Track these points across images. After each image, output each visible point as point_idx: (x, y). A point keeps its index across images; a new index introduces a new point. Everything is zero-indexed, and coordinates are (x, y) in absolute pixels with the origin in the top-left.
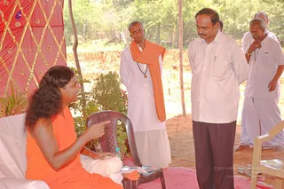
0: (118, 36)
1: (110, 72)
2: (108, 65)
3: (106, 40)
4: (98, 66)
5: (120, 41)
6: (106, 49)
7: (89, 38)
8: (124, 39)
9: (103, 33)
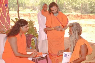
0: (35, 8)
1: (31, 20)
2: (31, 18)
3: (31, 9)
4: (28, 18)
5: (36, 10)
6: (31, 12)
7: (25, 8)
8: (37, 9)
9: (30, 7)
